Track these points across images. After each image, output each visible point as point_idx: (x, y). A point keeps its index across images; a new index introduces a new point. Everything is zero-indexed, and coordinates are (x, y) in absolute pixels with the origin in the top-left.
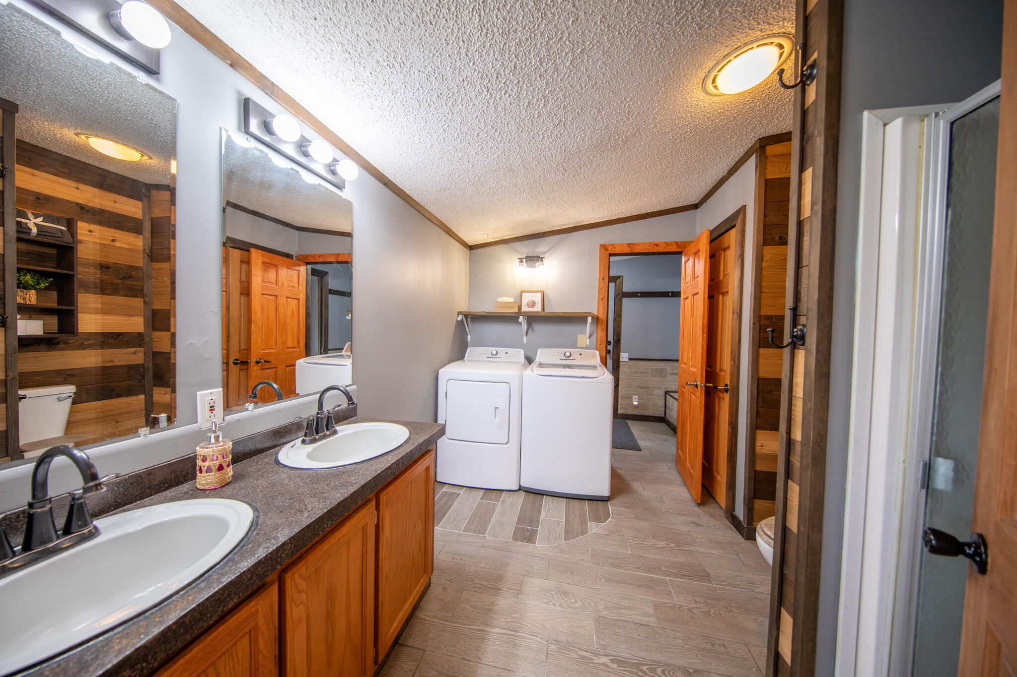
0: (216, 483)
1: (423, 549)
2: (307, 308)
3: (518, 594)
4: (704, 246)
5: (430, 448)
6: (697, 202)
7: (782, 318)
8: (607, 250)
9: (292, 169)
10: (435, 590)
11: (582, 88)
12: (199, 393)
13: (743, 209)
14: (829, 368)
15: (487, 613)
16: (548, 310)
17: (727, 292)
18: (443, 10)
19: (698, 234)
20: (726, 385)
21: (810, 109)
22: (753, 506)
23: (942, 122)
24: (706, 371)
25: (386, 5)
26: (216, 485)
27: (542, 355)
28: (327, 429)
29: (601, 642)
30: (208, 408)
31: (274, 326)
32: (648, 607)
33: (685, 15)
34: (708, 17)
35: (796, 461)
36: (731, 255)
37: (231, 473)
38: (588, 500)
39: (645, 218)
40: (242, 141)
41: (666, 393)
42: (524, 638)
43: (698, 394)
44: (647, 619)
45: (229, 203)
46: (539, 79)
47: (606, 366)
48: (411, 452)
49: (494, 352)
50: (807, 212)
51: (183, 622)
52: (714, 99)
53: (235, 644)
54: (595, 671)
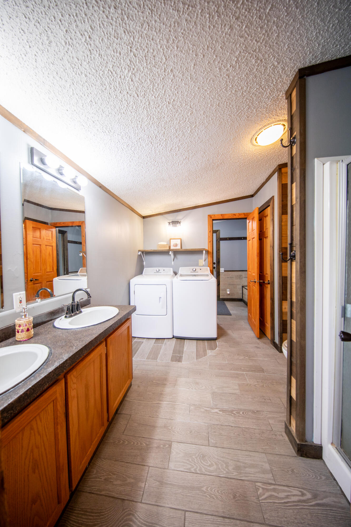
0: (26, 337)
1: (128, 366)
2: (57, 251)
3: (175, 386)
4: (256, 215)
5: (129, 317)
6: (253, 194)
7: (286, 248)
8: (211, 217)
9: (54, 181)
10: (134, 387)
11: (196, 143)
12: (14, 294)
13: (273, 197)
14: (305, 269)
15: (160, 395)
16: (184, 248)
17: (267, 237)
18: (130, 108)
19: (254, 209)
20: (269, 281)
21: (294, 156)
22: (282, 336)
23: (344, 164)
24: (259, 274)
25: (102, 105)
26: (26, 339)
27: (182, 270)
28: (77, 311)
29: (215, 403)
30: (19, 302)
31: (40, 260)
32: (236, 386)
33: (241, 112)
34: (251, 113)
35: (294, 310)
36: (269, 219)
37: (33, 333)
38: (207, 340)
39: (229, 202)
40: (30, 169)
41: (243, 287)
42: (179, 405)
43: (256, 286)
44: (235, 391)
45: (25, 200)
46: (175, 138)
47: (213, 274)
48: (121, 319)
49: (158, 270)
50: (294, 202)
51: (27, 393)
52: (256, 148)
53: (47, 406)
54: (212, 416)
